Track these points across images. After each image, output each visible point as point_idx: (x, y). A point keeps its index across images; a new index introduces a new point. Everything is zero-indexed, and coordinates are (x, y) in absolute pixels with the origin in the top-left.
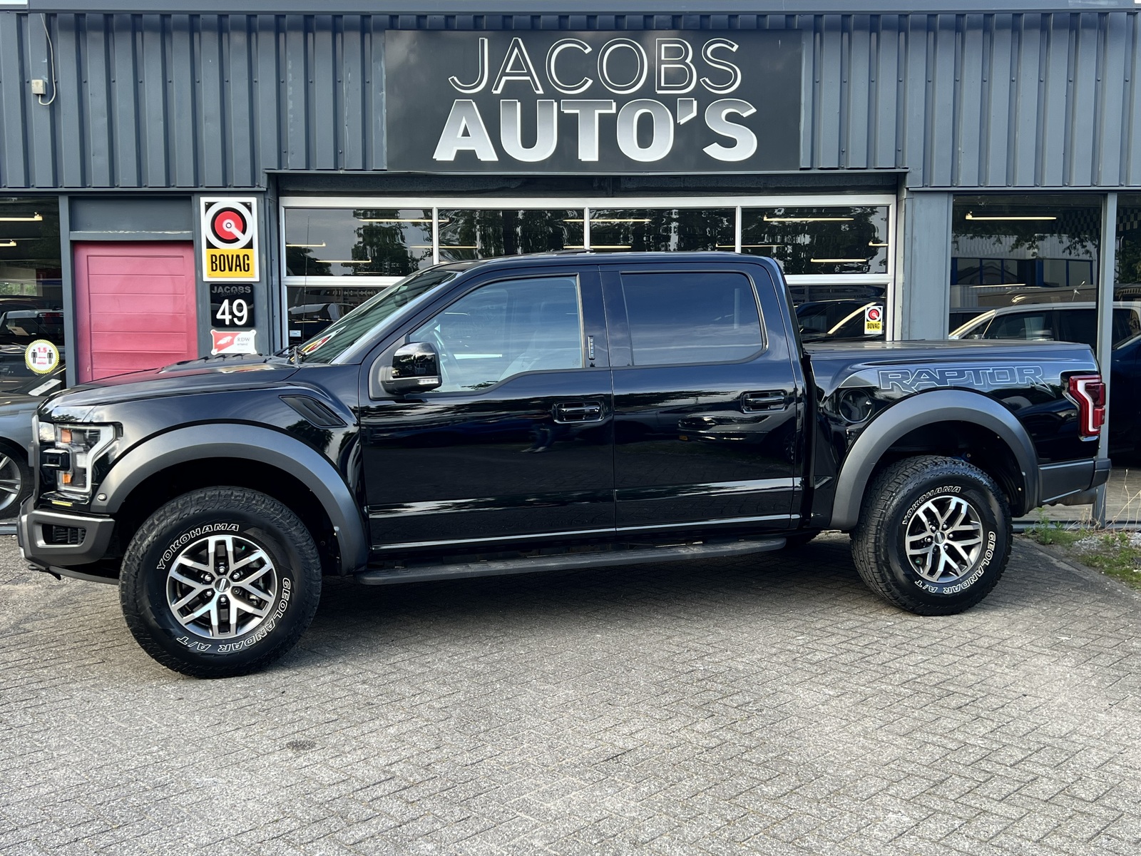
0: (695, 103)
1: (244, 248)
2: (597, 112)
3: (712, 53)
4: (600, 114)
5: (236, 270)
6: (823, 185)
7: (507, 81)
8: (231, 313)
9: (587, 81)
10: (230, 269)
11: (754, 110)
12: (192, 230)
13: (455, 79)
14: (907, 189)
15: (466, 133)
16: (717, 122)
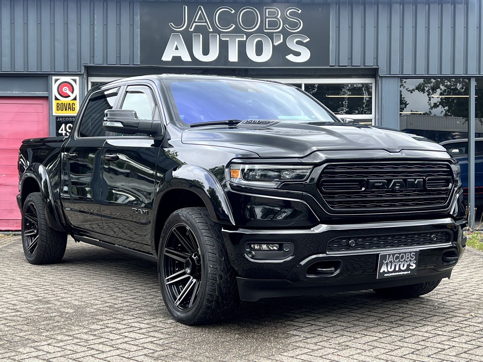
0: (282, 36)
1: (72, 100)
2: (237, 40)
3: (289, 14)
4: (238, 41)
5: (68, 110)
6: (341, 74)
7: (196, 25)
8: (66, 130)
9: (232, 26)
10: (66, 110)
11: (308, 40)
12: (48, 92)
13: (172, 24)
14: (379, 75)
15: (177, 48)
16: (292, 45)
